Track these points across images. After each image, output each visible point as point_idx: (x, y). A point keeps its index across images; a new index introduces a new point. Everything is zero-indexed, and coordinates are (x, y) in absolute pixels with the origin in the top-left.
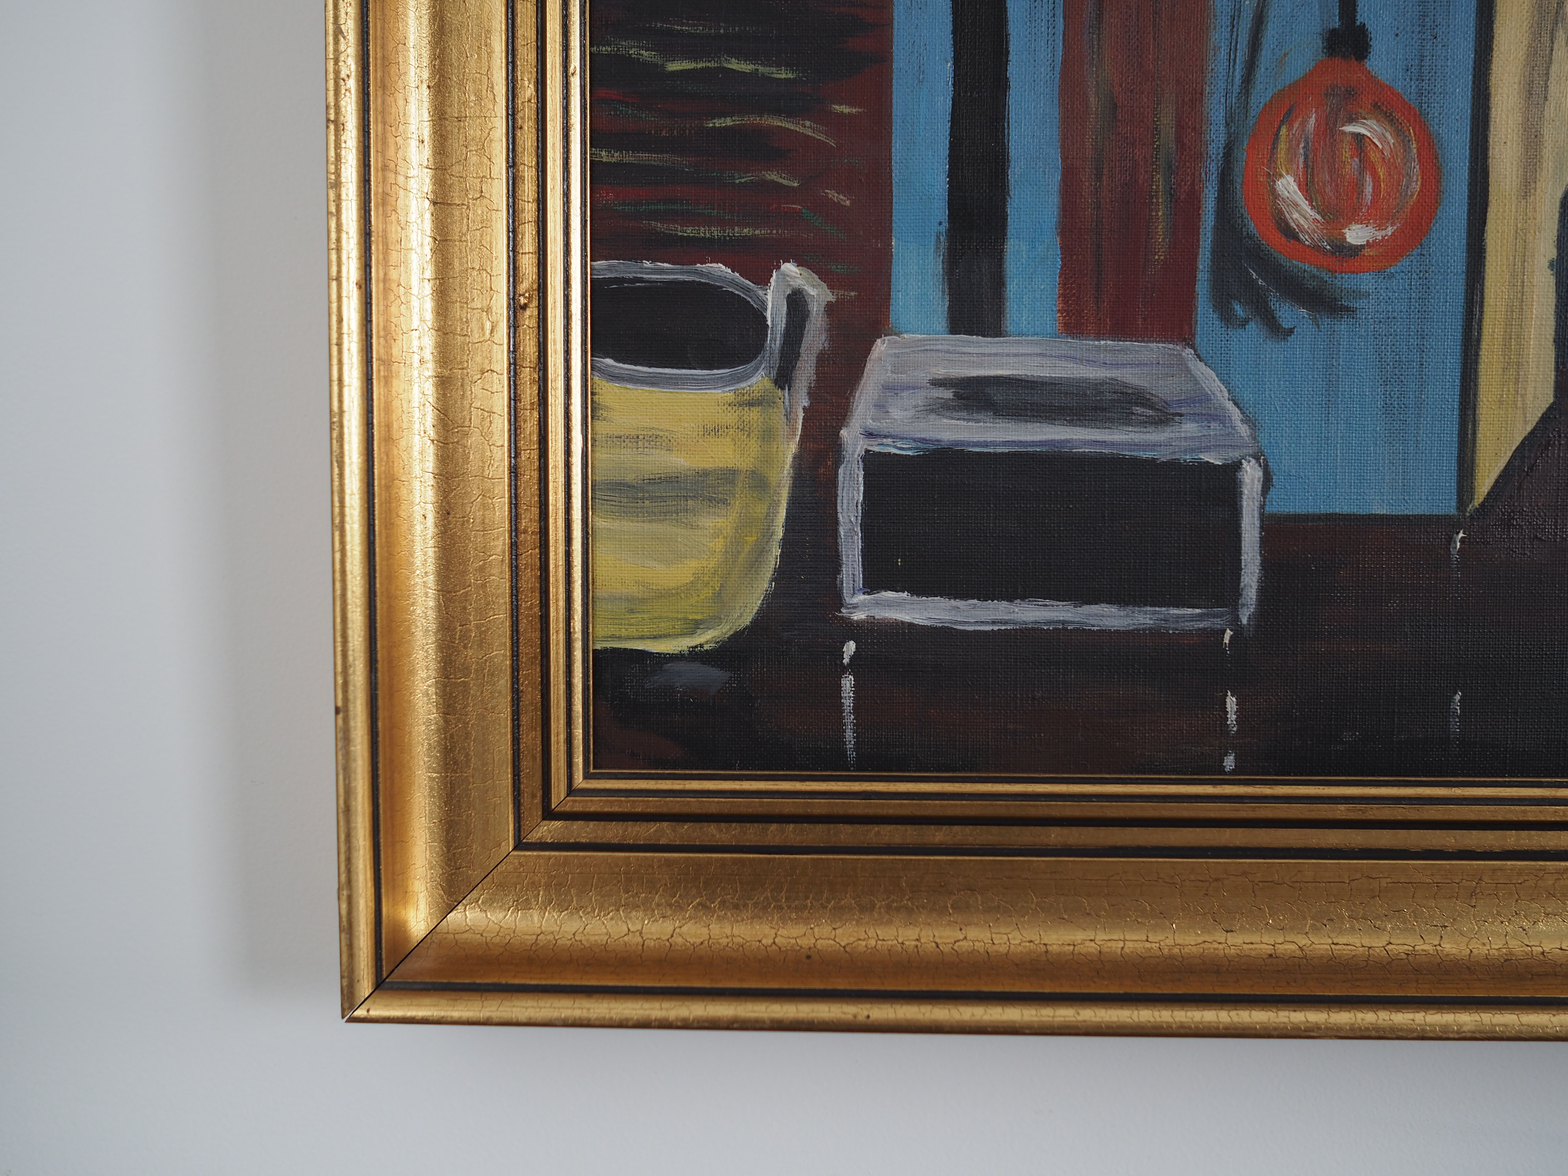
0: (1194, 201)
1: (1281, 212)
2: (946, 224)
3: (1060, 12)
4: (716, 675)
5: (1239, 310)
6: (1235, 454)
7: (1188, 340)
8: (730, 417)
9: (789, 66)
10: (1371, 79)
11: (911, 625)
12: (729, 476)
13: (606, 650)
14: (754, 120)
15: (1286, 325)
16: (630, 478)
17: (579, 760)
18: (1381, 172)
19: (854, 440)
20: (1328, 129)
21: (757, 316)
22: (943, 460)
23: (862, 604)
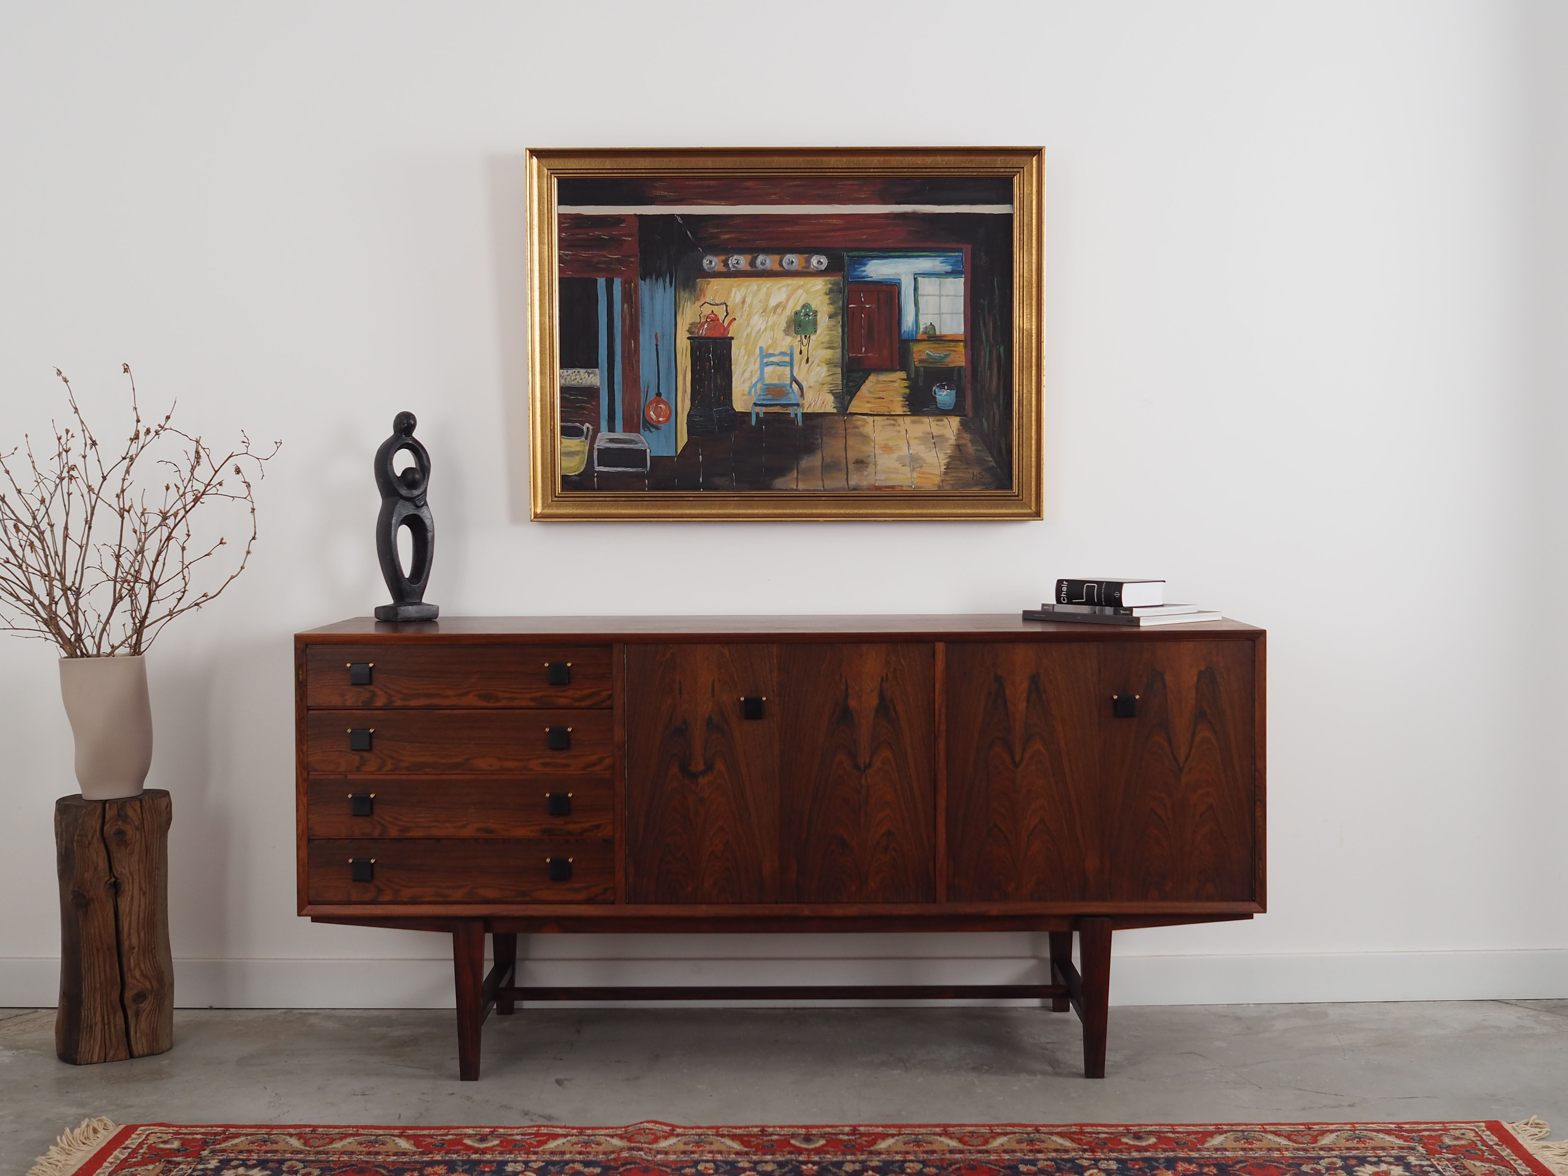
0: (640, 415)
1: (651, 416)
2: (607, 418)
3: (622, 390)
4: (578, 478)
5: (646, 429)
6: (646, 448)
7: (640, 433)
8: (579, 444)
9: (586, 397)
10: (662, 399)
11: (603, 471)
12: (579, 452)
13: (563, 475)
14: (582, 404)
15: (652, 431)
16: (566, 452)
17: (560, 490)
18: (664, 411)
19: (596, 447)
20: (657, 406)
21: (583, 430)
22: (608, 449)
23: (597, 469)
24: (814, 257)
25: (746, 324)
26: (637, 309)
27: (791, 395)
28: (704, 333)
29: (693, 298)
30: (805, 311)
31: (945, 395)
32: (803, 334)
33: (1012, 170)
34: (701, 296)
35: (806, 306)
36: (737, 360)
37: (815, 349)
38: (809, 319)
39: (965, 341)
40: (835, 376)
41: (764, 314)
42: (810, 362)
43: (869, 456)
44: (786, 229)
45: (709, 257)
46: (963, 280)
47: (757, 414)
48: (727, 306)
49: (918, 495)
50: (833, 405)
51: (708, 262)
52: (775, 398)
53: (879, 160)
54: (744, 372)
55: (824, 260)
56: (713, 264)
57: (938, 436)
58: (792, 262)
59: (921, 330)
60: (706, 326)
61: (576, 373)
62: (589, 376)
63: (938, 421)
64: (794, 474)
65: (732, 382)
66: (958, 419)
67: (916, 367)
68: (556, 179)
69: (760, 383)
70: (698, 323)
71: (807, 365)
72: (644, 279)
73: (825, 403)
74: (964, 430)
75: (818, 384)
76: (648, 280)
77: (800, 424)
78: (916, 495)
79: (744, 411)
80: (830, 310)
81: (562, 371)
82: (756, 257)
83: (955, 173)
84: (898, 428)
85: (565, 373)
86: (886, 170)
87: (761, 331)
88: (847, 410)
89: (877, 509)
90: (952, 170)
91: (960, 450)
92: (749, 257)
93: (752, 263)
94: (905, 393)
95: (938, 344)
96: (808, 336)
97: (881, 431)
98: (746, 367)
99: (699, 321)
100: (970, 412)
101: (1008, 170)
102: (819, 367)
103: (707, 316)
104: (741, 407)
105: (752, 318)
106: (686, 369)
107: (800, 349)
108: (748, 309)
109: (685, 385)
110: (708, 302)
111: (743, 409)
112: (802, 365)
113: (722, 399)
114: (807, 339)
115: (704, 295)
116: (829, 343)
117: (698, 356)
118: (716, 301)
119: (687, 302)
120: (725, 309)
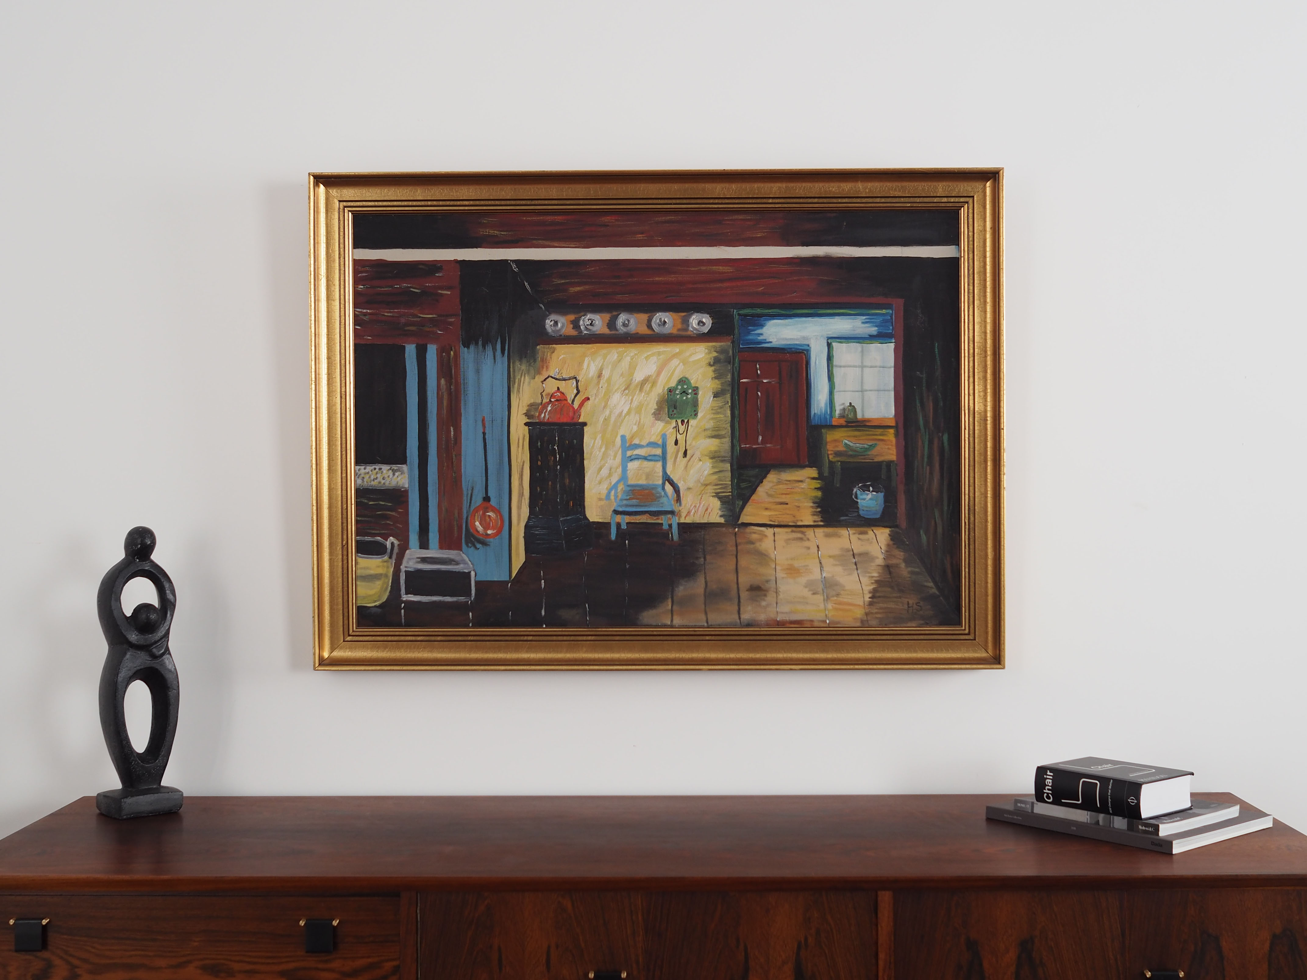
0: (461, 526)
1: (476, 528)
2: (418, 531)
3: (437, 494)
4: (379, 610)
5: (470, 545)
6: (470, 570)
7: (461, 550)
8: (381, 564)
9: (391, 503)
10: (491, 505)
11: (414, 601)
12: (381, 575)
13: (359, 606)
14: (385, 512)
15: (478, 547)
16: (363, 575)
17: (355, 626)
18: (493, 521)
19: (403, 568)
20: (484, 514)
21: (386, 546)
22: (419, 571)
23: (405, 597)
24: (694, 317)
25: (603, 404)
26: (457, 385)
27: (664, 500)
28: (547, 417)
29: (532, 371)
30: (682, 387)
31: (870, 499)
32: (679, 418)
33: (957, 200)
34: (543, 368)
35: (683, 381)
36: (591, 454)
37: (694, 438)
38: (687, 398)
39: (896, 427)
40: (721, 474)
41: (627, 392)
42: (688, 456)
43: (767, 581)
44: (657, 279)
45: (554, 317)
46: (892, 346)
47: (618, 525)
48: (577, 382)
49: (835, 633)
50: (720, 513)
51: (552, 323)
52: (642, 504)
53: (780, 187)
54: (600, 469)
55: (707, 320)
56: (559, 325)
57: (860, 555)
58: (665, 322)
59: (838, 412)
60: (549, 408)
61: (377, 470)
62: (394, 474)
63: (861, 533)
64: (668, 605)
65: (584, 483)
66: (887, 531)
67: (830, 462)
68: (350, 214)
69: (622, 483)
70: (538, 405)
71: (685, 459)
72: (467, 345)
73: (709, 510)
74: (895, 546)
75: (700, 485)
76: (472, 347)
77: (676, 537)
78: (831, 633)
79: (600, 521)
80: (715, 386)
81: (358, 467)
82: (616, 317)
83: (881, 204)
84: (806, 544)
85: (363, 471)
86: (788, 200)
87: (623, 415)
88: (738, 521)
89: (779, 652)
90: (878, 200)
91: (890, 573)
92: (607, 316)
93: (611, 325)
94: (816, 497)
95: (859, 431)
96: (686, 421)
97: (784, 547)
98: (603, 462)
99: (540, 402)
100: (902, 521)
101: (952, 200)
102: (701, 462)
103: (550, 395)
104: (597, 515)
105: (611, 397)
106: (523, 465)
107: (675, 438)
108: (606, 385)
109: (522, 487)
110: (553, 376)
111: (600, 518)
112: (678, 459)
113: (572, 505)
114: (684, 425)
115: (546, 367)
116: (715, 431)
117: (539, 447)
118: (562, 375)
119: (525, 377)
120: (576, 386)
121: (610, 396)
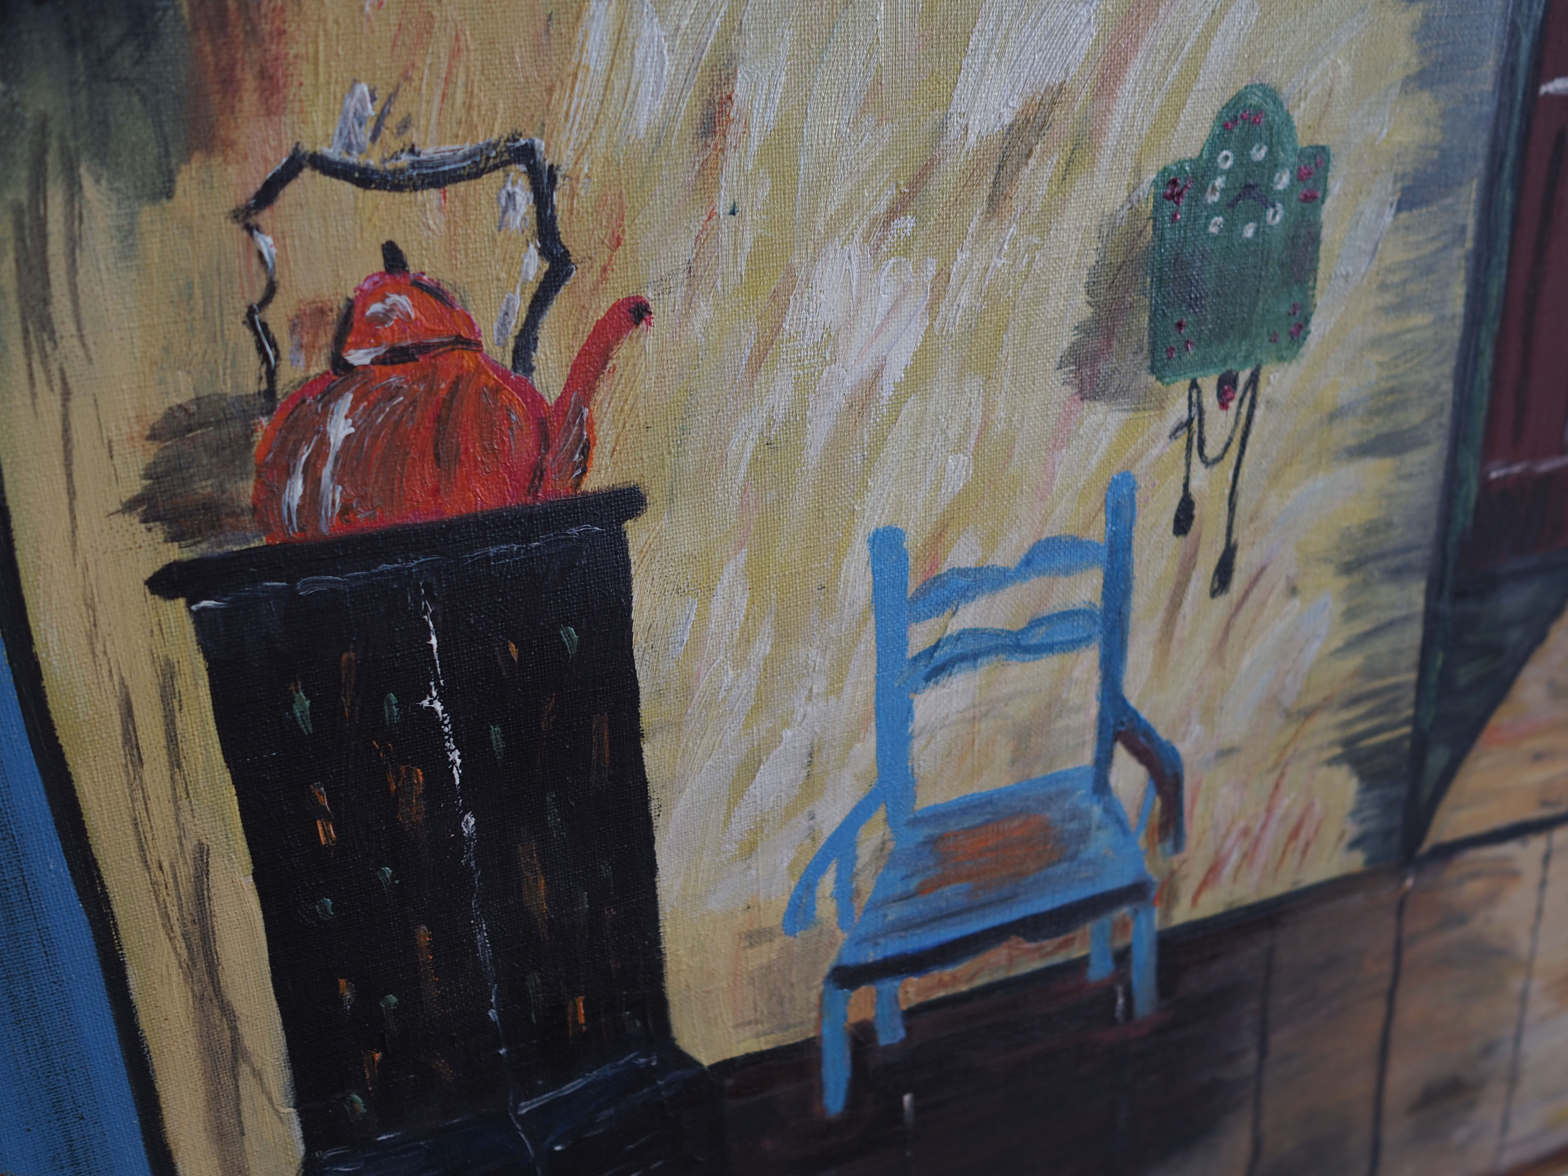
25: (749, 340)
27: (1100, 842)
30: (1243, 157)
32: (1205, 364)
35: (1247, 116)
37: (1275, 474)
40: (1382, 645)
41: (906, 224)
42: (1238, 581)
43: (1487, 1050)
47: (862, 1034)
50: (1353, 830)
52: (985, 898)
65: (652, 868)
69: (880, 814)
71: (1224, 602)
73: (1307, 825)
75: (1277, 720)
77: (1144, 1003)
79: (759, 1046)
80: (1414, 134)
87: (887, 391)
88: (1422, 842)
96: (1244, 377)
98: (762, 724)
102: (1297, 602)
103: (333, 317)
104: (736, 1026)
105: (801, 274)
106: (202, 872)
107: (1181, 494)
108: (764, 192)
109: (227, 1010)
110: (333, 152)
111: (757, 1036)
112: (1187, 607)
113: (582, 1020)
114: (1233, 405)
115: (263, 75)
116: (1378, 412)
117: (307, 727)
118: (414, 136)
119: (73, 186)
120: (532, 218)
121: (790, 272)
